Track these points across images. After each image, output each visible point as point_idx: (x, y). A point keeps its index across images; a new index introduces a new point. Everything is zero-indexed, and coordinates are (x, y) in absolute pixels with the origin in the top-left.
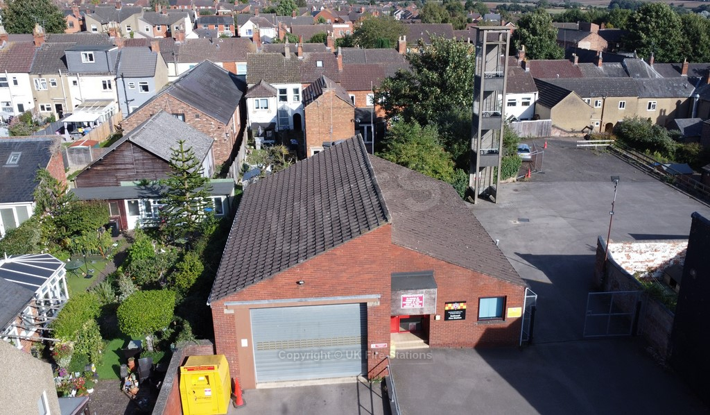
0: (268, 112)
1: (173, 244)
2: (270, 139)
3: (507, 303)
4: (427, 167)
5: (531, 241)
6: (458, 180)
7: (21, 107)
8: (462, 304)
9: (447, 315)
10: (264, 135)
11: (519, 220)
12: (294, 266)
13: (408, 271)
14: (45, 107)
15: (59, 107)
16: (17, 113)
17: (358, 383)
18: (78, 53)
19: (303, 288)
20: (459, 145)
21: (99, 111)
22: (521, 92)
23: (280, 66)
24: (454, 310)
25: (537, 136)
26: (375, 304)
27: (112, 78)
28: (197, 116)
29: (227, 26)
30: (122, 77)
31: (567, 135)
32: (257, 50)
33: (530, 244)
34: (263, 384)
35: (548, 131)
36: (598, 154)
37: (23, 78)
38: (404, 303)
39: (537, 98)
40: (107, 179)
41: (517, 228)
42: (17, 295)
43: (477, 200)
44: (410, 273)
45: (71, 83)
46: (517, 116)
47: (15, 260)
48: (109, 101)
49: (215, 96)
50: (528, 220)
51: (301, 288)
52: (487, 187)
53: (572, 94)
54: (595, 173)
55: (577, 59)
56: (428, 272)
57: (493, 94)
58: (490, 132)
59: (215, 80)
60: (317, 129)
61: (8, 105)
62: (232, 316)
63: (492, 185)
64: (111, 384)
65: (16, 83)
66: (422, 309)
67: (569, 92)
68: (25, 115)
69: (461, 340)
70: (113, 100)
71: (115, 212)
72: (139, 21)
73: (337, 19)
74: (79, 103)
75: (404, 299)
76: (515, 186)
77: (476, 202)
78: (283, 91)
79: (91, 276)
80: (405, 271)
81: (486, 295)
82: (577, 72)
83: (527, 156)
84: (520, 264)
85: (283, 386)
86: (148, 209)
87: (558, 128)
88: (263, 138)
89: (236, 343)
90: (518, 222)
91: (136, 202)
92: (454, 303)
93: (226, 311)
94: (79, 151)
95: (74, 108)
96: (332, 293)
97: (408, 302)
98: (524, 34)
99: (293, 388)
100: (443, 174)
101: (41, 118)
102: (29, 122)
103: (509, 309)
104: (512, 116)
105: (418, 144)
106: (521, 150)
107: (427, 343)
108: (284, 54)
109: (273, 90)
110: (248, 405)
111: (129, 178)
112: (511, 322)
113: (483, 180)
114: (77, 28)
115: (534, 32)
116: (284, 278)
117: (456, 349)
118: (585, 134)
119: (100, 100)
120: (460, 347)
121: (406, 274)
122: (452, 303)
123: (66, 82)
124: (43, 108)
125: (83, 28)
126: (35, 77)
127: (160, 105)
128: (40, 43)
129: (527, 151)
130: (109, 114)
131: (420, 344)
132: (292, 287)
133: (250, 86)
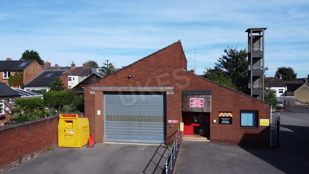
3: (259, 115)
8: (229, 114)
9: (220, 120)
12: (127, 68)
13: (196, 90)
17: (160, 146)
18: (95, 69)
19: (131, 80)
22: (278, 86)
24: (224, 117)
26: (171, 93)
31: (304, 104)
35: (293, 102)
37: (76, 77)
38: (192, 103)
39: (286, 90)
53: (305, 86)
55: (307, 80)
56: (208, 92)
61: (70, 88)
62: (94, 95)
65: (74, 79)
66: (202, 108)
67: (302, 84)
69: (231, 138)
75: (192, 101)
81: (245, 109)
83: (281, 105)
87: (299, 101)
89: (95, 112)
92: (225, 112)
93: (91, 92)
96: (147, 85)
97: (194, 103)
103: (261, 120)
107: (209, 139)
110: (94, 147)
112: (263, 129)
116: (122, 74)
117: (227, 144)
126: (80, 77)
131: (204, 140)
132: (125, 80)
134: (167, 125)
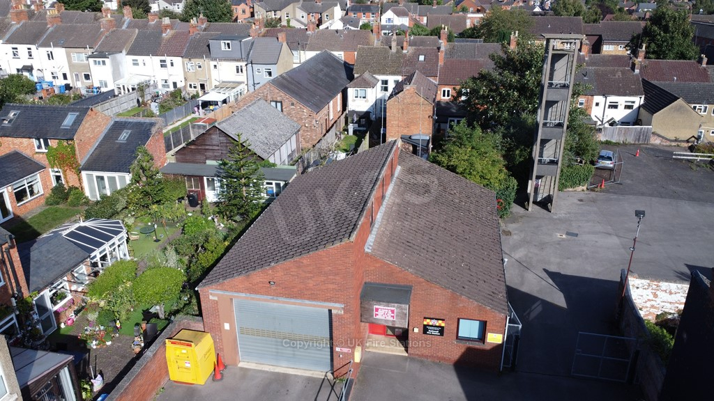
0: (366, 101)
1: (232, 220)
2: (363, 126)
3: (487, 328)
4: (475, 173)
5: (569, 258)
6: (507, 188)
7: (175, 84)
8: (440, 322)
9: (425, 329)
10: (358, 122)
11: (568, 234)
12: (267, 268)
13: (388, 283)
14: (193, 86)
15: (202, 86)
16: (172, 89)
17: (324, 379)
18: (219, 41)
19: (274, 288)
20: (521, 151)
21: (229, 92)
22: (624, 94)
23: (385, 58)
24: (432, 326)
25: (633, 142)
26: (339, 312)
27: (243, 64)
28: (293, 104)
29: (373, 14)
30: (252, 64)
31: (668, 143)
32: (376, 41)
33: (565, 261)
34: (246, 363)
35: (647, 137)
36: (694, 167)
37: (178, 61)
38: (377, 313)
39: (642, 102)
40: (199, 157)
41: (559, 243)
42: (74, 255)
43: (532, 207)
44: (390, 285)
45: (212, 67)
46: (617, 119)
47: (88, 224)
48: (240, 83)
49: (319, 85)
50: (577, 235)
51: (274, 287)
52: (546, 195)
53: (680, 101)
54: (680, 189)
55: (705, 60)
56: (407, 287)
57: (560, 104)
58: (554, 141)
59: (326, 70)
60: (397, 122)
61: (166, 82)
62: (216, 302)
63: (551, 193)
64: (127, 340)
65: (172, 64)
66: (394, 321)
67: (676, 99)
68: (175, 91)
69: (440, 354)
70: (243, 82)
71: (196, 186)
72: (297, 9)
73: (479, 8)
74: (217, 84)
75: (377, 310)
76: (582, 196)
77: (530, 209)
78: (385, 82)
79: (159, 240)
80: (384, 282)
81: (465, 317)
82: (704, 75)
83: (608, 164)
84: (544, 282)
85: (260, 369)
86: (222, 187)
87: (659, 136)
88: (357, 125)
89: (220, 325)
90: (564, 236)
91: (213, 180)
92: (433, 319)
94: (199, 127)
95: (213, 87)
96: (300, 295)
97: (380, 312)
98: (654, 31)
99: (267, 372)
100: (492, 181)
101: (189, 94)
102: (179, 97)
103: (489, 334)
104: (612, 119)
105: (473, 148)
106: (602, 158)
107: (407, 351)
108: (390, 47)
109: (374, 81)
110: (224, 380)
111: (215, 158)
112: (492, 347)
113: (542, 188)
114: (248, 14)
115: (666, 29)
116: (258, 276)
117: (433, 362)
118: (690, 144)
119: (233, 82)
120: (438, 361)
121: (385, 285)
122: (431, 319)
123: (209, 65)
124: (191, 85)
125: (252, 15)
126: (186, 60)
127: (263, 93)
128: (193, 32)
129: (609, 158)
130: (237, 94)
131: (400, 351)
132: (264, 285)
133: (356, 76)
134: (334, 354)
